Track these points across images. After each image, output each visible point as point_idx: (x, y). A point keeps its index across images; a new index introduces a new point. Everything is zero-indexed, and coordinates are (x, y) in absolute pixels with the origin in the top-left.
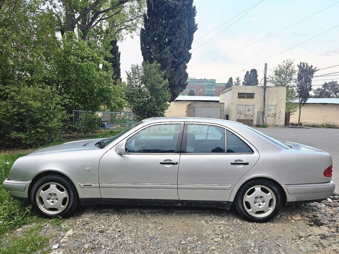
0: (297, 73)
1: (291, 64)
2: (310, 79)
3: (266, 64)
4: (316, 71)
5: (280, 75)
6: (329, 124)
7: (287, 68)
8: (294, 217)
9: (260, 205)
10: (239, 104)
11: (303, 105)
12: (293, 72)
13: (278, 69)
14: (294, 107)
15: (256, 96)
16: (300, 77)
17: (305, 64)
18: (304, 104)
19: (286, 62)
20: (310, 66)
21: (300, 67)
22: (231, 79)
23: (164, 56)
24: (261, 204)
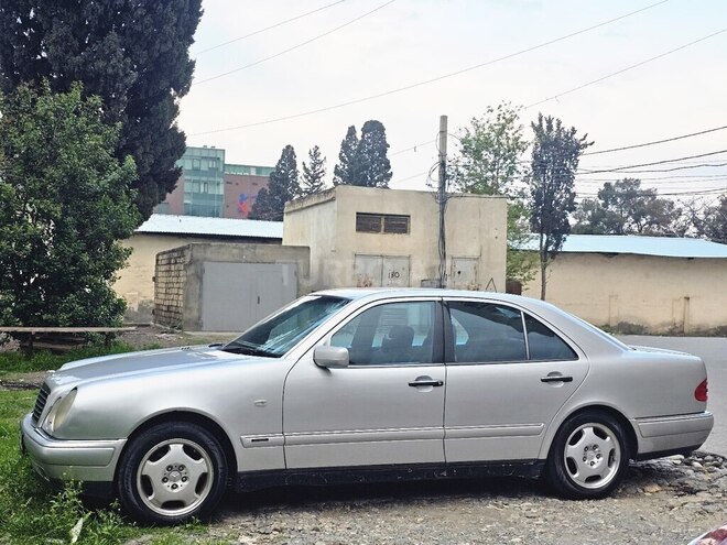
0: (530, 149)
1: (511, 120)
2: (568, 171)
3: (444, 119)
4: (585, 146)
5: (477, 155)
6: (626, 324)
7: (500, 133)
8: (647, 488)
9: (592, 464)
10: (361, 252)
11: (553, 258)
12: (518, 146)
13: (473, 134)
14: (526, 263)
15: (414, 224)
16: (539, 165)
17: (554, 123)
18: (554, 254)
19: (496, 112)
20: (568, 128)
21: (538, 129)
22: (289, 154)
23: (101, 64)
24: (595, 460)
